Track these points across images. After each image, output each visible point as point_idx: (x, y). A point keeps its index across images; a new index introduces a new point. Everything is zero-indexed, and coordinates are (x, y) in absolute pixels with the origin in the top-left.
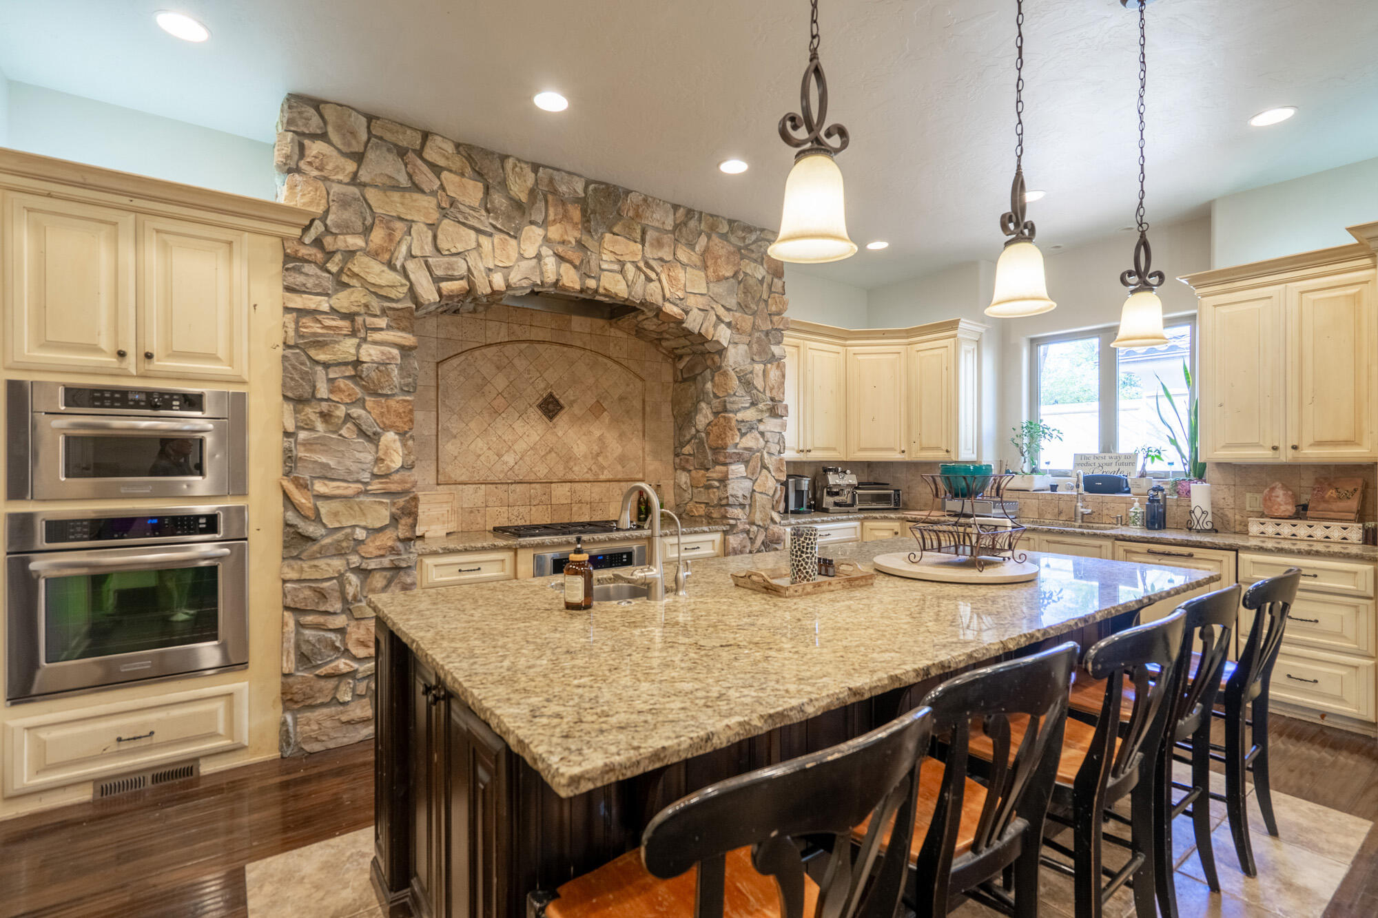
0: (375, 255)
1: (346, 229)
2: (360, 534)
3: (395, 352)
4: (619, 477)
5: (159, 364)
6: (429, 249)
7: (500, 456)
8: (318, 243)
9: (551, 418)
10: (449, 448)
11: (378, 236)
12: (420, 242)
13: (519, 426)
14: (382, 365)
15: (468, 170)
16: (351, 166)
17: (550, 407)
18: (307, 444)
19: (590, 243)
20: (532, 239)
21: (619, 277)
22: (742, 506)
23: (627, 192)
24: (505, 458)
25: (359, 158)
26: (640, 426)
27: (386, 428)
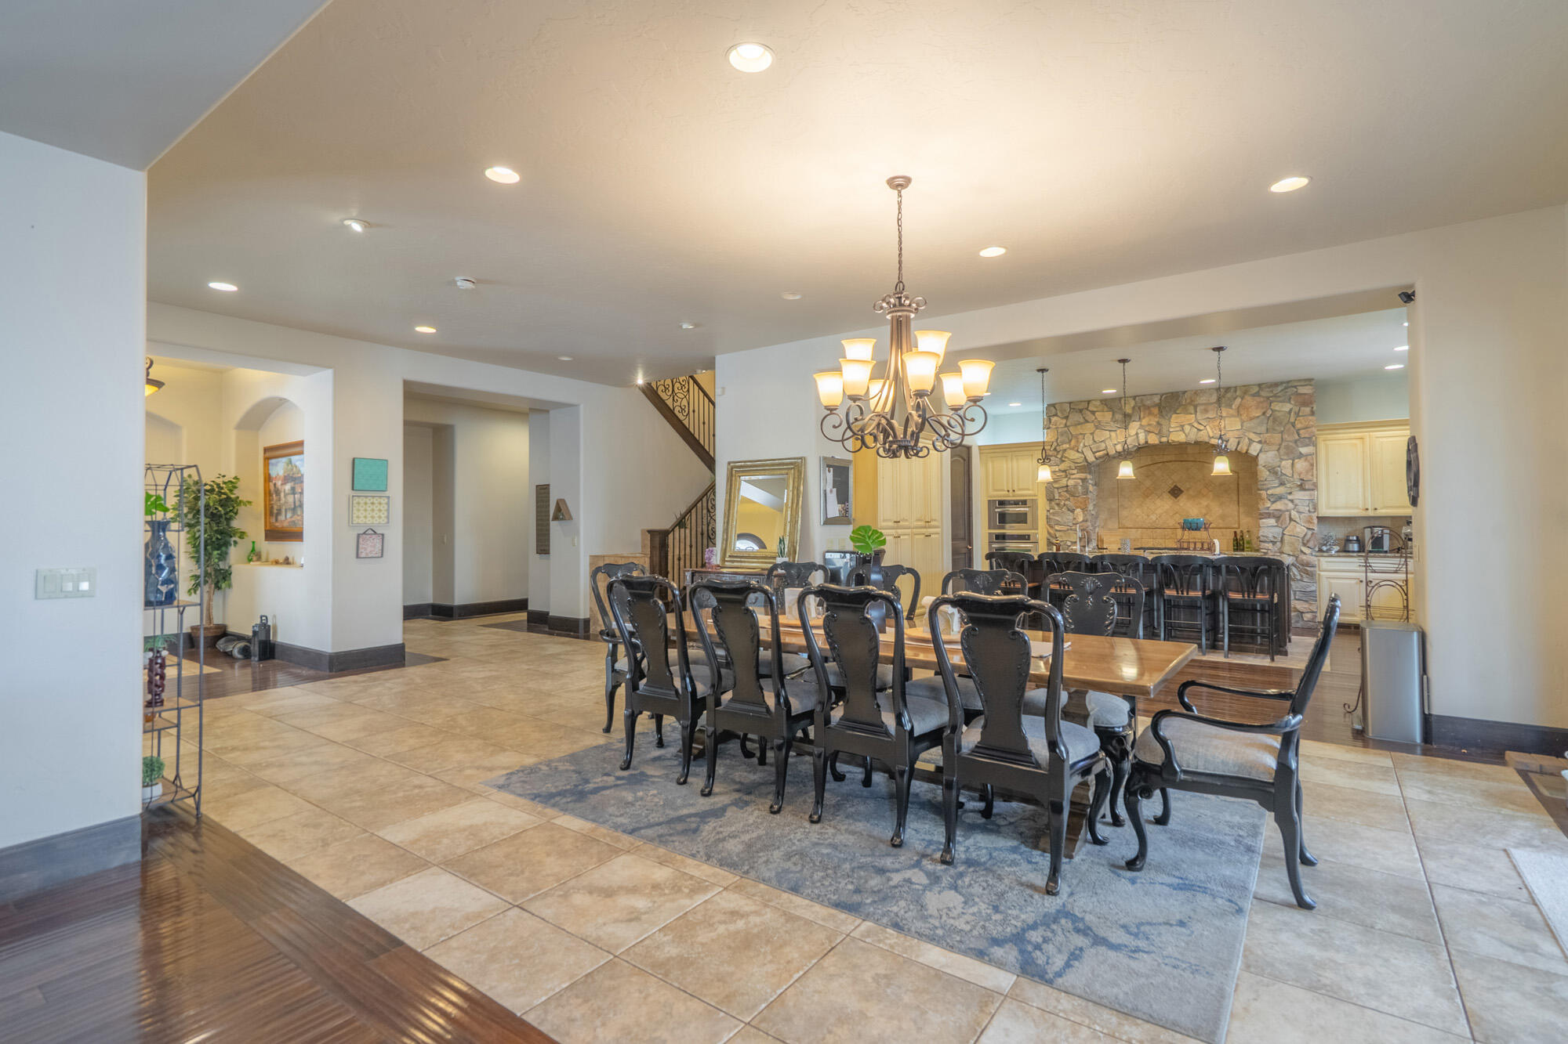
0: (1072, 449)
1: (1063, 443)
2: (1069, 543)
3: (1079, 481)
4: (1221, 526)
5: (1016, 492)
6: (1091, 442)
7: (1148, 516)
8: (1055, 449)
9: (1176, 498)
10: (1124, 513)
11: (1073, 443)
12: (1088, 441)
13: (1158, 502)
14: (1075, 486)
15: (1106, 409)
16: (1064, 421)
17: (1176, 492)
18: (1053, 514)
19: (1163, 421)
20: (1134, 427)
21: (1181, 433)
22: (1274, 543)
23: (1184, 392)
24: (1152, 516)
25: (1067, 418)
26: (1235, 498)
27: (1077, 507)
